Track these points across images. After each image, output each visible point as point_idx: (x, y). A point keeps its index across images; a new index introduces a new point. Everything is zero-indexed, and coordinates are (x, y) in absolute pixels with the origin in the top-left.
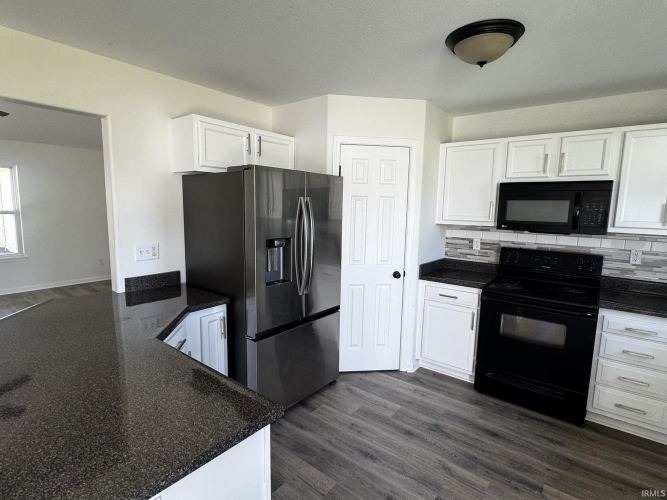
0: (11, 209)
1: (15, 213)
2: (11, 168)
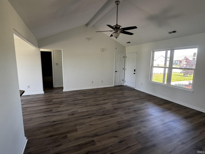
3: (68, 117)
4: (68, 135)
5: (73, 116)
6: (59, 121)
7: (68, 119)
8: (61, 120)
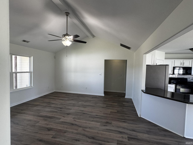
0: (28, 71)
1: (30, 72)
2: (30, 57)
3: (112, 122)
4: (116, 111)
5: (108, 121)
6: (121, 121)
7: (113, 120)
8: (119, 121)
